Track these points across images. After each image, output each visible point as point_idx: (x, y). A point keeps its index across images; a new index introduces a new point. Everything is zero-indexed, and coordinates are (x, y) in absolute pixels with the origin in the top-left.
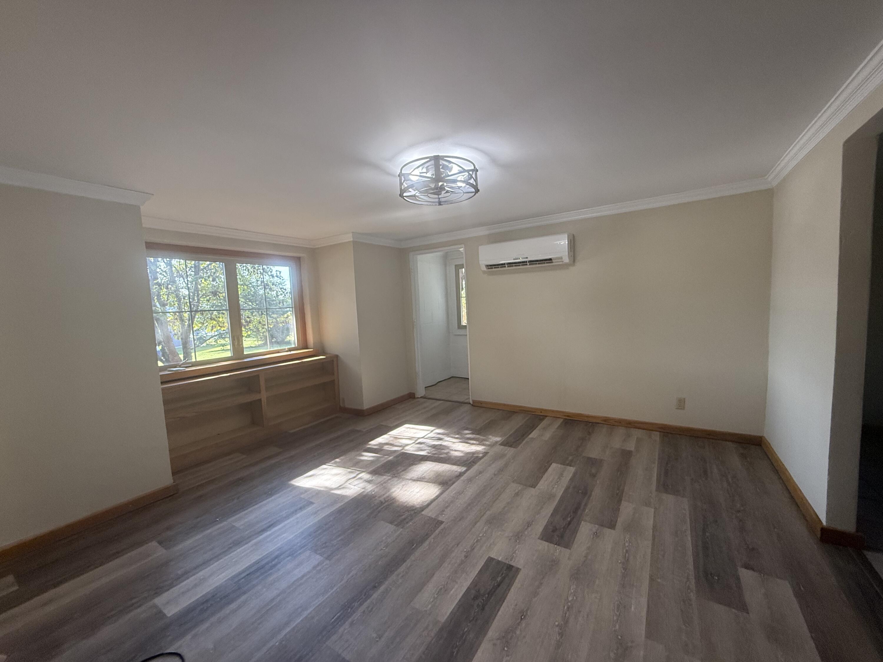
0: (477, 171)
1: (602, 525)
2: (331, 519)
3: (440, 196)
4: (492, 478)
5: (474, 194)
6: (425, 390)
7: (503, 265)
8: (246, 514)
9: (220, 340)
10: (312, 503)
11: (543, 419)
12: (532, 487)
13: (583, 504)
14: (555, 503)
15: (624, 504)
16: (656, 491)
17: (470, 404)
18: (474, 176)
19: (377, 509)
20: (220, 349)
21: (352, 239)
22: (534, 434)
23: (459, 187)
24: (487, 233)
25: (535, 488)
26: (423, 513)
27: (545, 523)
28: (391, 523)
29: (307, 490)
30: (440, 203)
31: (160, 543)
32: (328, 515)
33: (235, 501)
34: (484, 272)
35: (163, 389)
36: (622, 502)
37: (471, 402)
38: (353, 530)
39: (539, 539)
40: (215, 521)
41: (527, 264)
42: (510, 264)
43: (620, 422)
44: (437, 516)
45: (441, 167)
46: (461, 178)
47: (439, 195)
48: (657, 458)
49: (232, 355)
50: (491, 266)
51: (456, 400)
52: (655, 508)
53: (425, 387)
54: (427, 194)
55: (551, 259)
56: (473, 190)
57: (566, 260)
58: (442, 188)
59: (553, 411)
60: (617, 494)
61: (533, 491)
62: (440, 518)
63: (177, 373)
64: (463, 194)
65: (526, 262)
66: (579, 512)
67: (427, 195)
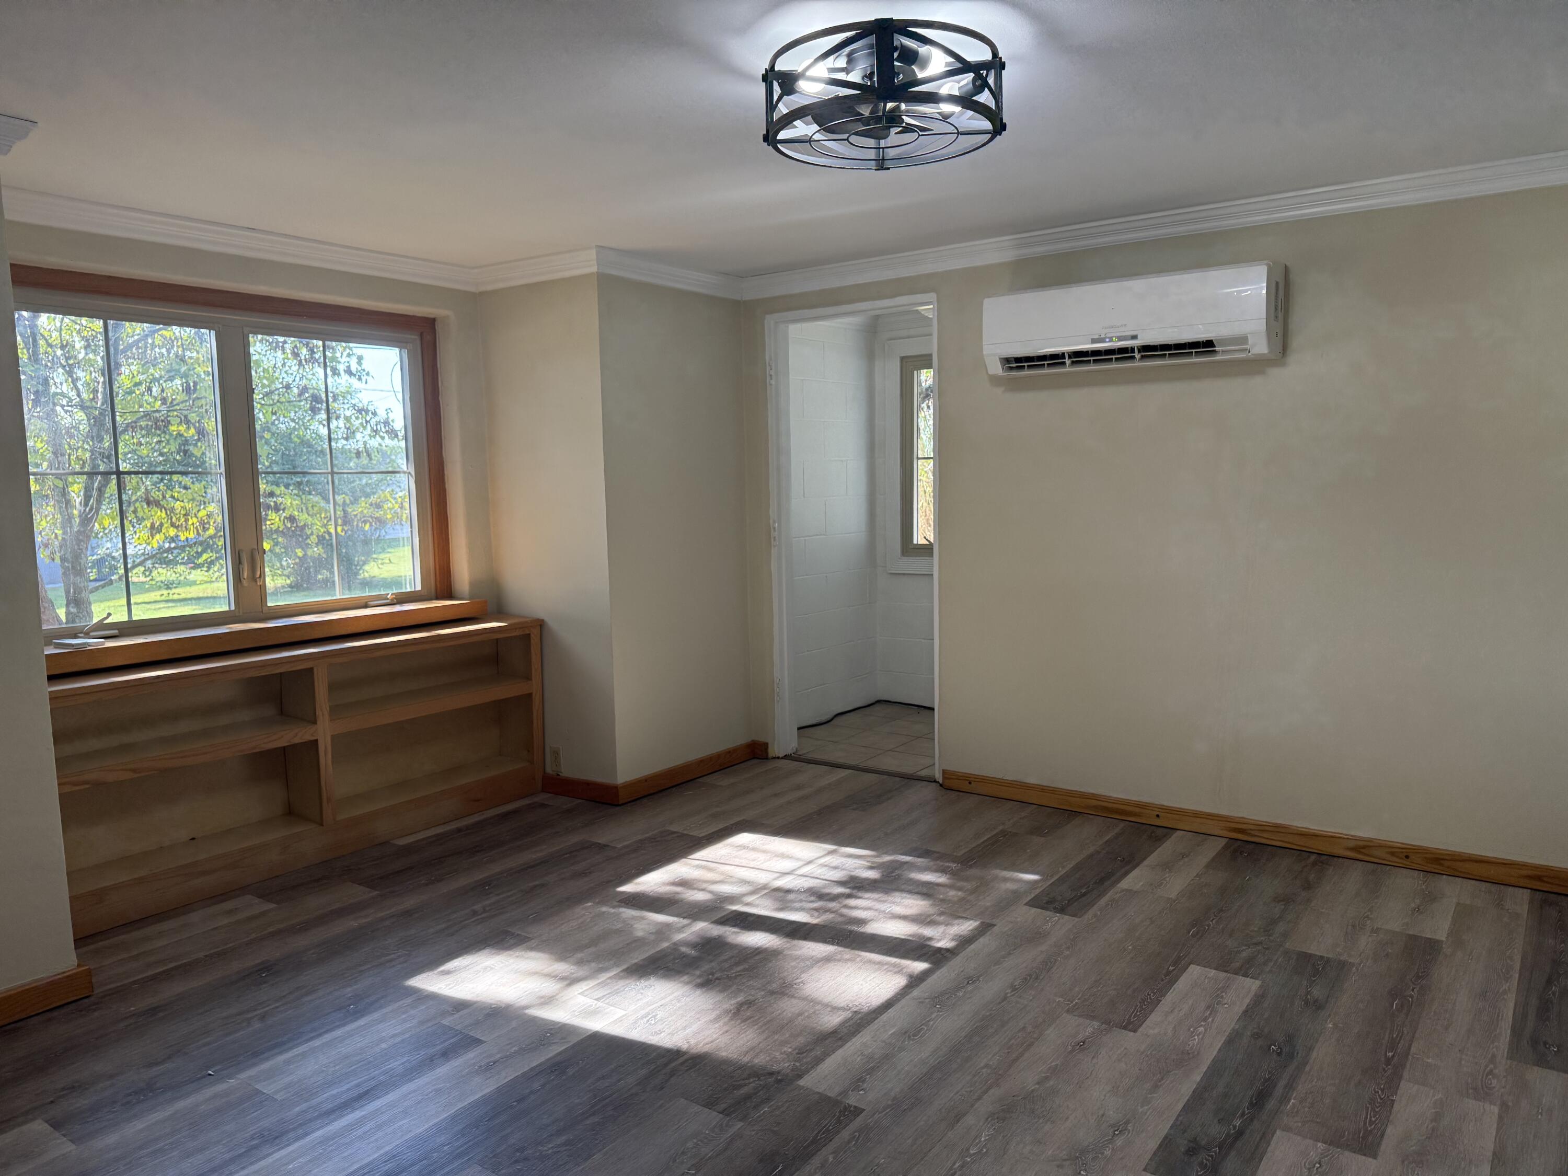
0: (1003, 66)
1: (1336, 1141)
2: (536, 1085)
3: (883, 143)
4: (1005, 998)
5: (987, 137)
6: (799, 736)
7: (1056, 359)
8: (288, 1062)
9: (160, 570)
10: (478, 1042)
11: (1165, 837)
12: (1125, 1028)
13: (1282, 1083)
14: (1197, 1077)
15: (1407, 1088)
16: (1511, 1057)
17: (935, 781)
18: (991, 81)
19: (666, 1065)
20: (159, 598)
21: (594, 269)
22: (1134, 880)
23: (945, 117)
24: (1009, 255)
25: (1135, 1031)
26: (801, 1082)
27: (1164, 1128)
28: (710, 1104)
29: (460, 1006)
30: (881, 164)
31: (56, 1125)
32: (524, 1074)
33: (257, 1025)
34: (995, 380)
35: (54, 698)
36: (1403, 1084)
37: (939, 776)
38: (596, 1119)
39: (1145, 1170)
40: (203, 1077)
41: (1133, 357)
42: (1079, 356)
43: (1407, 857)
44: (844, 1093)
45: (896, 55)
46: (952, 87)
47: (878, 138)
48: (1517, 966)
49: (233, 608)
50: (1018, 360)
51: (894, 768)
52: (1504, 1106)
53: (799, 729)
54: (845, 136)
55: (1209, 344)
56: (987, 125)
57: (1260, 346)
58: (894, 119)
59: (1196, 815)
60: (1388, 1061)
61: (1129, 1041)
62: (852, 1100)
63: (80, 652)
64: (956, 135)
65: (1133, 350)
66: (1271, 1104)
67: (847, 140)
